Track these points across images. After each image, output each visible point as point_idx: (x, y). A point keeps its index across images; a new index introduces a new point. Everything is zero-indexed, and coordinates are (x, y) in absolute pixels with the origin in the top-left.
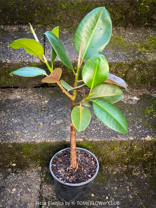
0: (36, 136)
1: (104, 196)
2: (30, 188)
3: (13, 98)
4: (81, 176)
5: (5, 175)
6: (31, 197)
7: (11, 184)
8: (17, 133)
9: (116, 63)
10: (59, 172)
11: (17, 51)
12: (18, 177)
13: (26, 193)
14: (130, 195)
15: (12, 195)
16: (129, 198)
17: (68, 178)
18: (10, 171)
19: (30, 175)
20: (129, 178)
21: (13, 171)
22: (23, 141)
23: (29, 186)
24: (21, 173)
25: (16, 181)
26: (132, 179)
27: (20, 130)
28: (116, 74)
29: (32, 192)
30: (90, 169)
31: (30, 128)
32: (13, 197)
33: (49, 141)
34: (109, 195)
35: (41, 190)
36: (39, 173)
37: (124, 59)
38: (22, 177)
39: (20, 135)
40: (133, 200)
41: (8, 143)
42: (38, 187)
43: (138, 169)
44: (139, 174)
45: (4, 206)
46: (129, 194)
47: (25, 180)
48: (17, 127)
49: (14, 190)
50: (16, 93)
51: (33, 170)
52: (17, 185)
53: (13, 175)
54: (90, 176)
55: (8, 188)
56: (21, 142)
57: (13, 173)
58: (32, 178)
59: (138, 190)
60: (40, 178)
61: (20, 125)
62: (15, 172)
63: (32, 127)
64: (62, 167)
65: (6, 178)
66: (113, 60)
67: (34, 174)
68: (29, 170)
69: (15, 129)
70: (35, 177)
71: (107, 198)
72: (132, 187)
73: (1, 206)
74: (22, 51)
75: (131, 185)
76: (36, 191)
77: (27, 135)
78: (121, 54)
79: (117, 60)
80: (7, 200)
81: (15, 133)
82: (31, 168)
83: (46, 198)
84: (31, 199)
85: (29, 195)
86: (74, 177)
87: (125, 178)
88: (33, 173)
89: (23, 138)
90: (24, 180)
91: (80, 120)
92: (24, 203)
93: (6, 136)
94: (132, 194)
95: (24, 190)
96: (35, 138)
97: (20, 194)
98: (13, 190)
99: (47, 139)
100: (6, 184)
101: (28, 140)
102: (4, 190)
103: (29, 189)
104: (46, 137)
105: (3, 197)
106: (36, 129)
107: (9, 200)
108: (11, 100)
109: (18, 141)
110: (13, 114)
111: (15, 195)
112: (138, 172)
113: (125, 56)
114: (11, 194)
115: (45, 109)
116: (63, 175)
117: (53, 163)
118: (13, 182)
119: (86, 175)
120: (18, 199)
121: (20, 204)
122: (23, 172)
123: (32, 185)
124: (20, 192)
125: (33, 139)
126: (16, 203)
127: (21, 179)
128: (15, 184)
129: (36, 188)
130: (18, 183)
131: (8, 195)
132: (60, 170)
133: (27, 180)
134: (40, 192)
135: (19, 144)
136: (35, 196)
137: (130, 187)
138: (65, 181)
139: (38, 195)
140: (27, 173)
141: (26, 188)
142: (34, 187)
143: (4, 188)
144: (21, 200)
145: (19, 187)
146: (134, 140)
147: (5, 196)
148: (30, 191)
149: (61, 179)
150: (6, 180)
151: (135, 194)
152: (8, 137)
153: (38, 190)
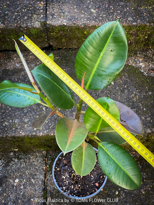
1: (113, 191)
2: (34, 179)
3: (12, 67)
4: (87, 185)
5: (7, 161)
6: (35, 190)
7: (14, 173)
8: (16, 122)
9: (136, 26)
10: (63, 179)
11: (12, 8)
12: (21, 164)
13: (30, 184)
14: (142, 190)
16: (141, 193)
17: (72, 187)
18: (13, 155)
19: (33, 162)
20: (142, 167)
21: (15, 155)
22: (23, 134)
23: (33, 176)
24: (24, 159)
25: (19, 169)
26: (146, 169)
27: (20, 117)
28: (137, 38)
29: (36, 184)
30: (98, 175)
31: (31, 114)
32: (16, 190)
33: (52, 134)
34: (120, 189)
35: (46, 179)
36: (43, 159)
37: (147, 19)
38: (26, 164)
39: (19, 125)
40: (145, 196)
41: (6, 137)
42: (42, 177)
45: (6, 201)
46: (141, 188)
47: (29, 168)
48: (16, 114)
49: (17, 181)
50: (15, 59)
51: (37, 154)
52: (21, 175)
53: (16, 161)
54: (97, 184)
55: (10, 178)
56: (21, 135)
57: (15, 158)
58: (36, 166)
59: (152, 183)
60: (45, 166)
61: (19, 111)
63: (34, 113)
64: (66, 171)
65: (9, 165)
66: (134, 22)
67: (38, 161)
68: (33, 155)
69: (14, 116)
70: (40, 165)
71: (117, 193)
72: (145, 179)
73: (3, 202)
74: (18, 7)
75: (144, 177)
76: (40, 182)
77: (27, 125)
78: (145, 9)
79: (139, 21)
80: (10, 194)
81: (14, 122)
82: (35, 152)
83: (51, 192)
84: (35, 194)
85: (33, 187)
86: (79, 186)
88: (37, 159)
89: (23, 130)
90: (27, 168)
91: (83, 162)
92: (27, 198)
93: (4, 126)
94: (144, 188)
95: (27, 181)
97: (23, 186)
98: (15, 181)
99: (50, 131)
100: (8, 173)
101: (29, 133)
102: (7, 181)
103: (32, 180)
104: (49, 129)
105: (5, 189)
106: (37, 116)
108: (8, 70)
109: (17, 135)
111: (18, 188)
113: (149, 14)
114: (13, 186)
116: (67, 182)
117: (56, 166)
118: (16, 170)
119: (93, 183)
120: (21, 192)
121: (23, 198)
122: (26, 158)
123: (36, 174)
124: (24, 183)
125: (35, 131)
126: (19, 198)
127: (24, 167)
128: (18, 174)
129: (40, 179)
130: (21, 172)
131: (11, 187)
132: (64, 176)
133: (31, 168)
134: (45, 183)
135: (18, 137)
136: (39, 189)
137: (143, 179)
138: (69, 192)
139: (43, 187)
140: (30, 159)
141: (30, 178)
142: (38, 177)
143: (6, 178)
144: (24, 193)
145: (22, 178)
146: (151, 133)
147: (7, 189)
148: (34, 183)
149: (64, 189)
150: (8, 168)
151: (148, 189)
152: (6, 129)
153: (42, 181)
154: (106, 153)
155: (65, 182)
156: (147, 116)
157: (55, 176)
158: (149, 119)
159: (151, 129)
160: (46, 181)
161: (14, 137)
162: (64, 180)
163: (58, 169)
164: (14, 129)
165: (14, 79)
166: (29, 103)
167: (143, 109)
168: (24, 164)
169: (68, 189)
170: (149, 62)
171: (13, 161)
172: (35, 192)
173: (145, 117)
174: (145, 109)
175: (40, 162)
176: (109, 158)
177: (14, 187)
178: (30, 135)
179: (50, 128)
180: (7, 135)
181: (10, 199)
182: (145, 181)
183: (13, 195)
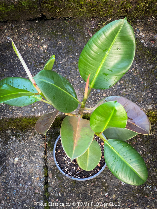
0: (35, 108)
2: (34, 156)
3: (3, 41)
5: (5, 139)
6: (36, 167)
7: (13, 151)
10: (65, 160)
12: (19, 142)
13: (30, 162)
15: (15, 166)
17: (74, 169)
18: (10, 133)
19: (32, 139)
21: (13, 133)
22: (21, 115)
23: (33, 153)
24: (22, 136)
25: (17, 146)
26: (146, 142)
29: (36, 162)
32: (17, 168)
35: (46, 156)
38: (24, 142)
41: (3, 119)
42: (42, 154)
43: (155, 127)
44: (155, 134)
45: (7, 180)
47: (28, 146)
49: (17, 159)
51: (36, 131)
52: (20, 153)
53: (14, 139)
54: (99, 165)
55: (10, 157)
56: (18, 117)
57: (13, 136)
58: (35, 143)
59: (153, 155)
60: (44, 142)
62: (16, 136)
65: (7, 144)
67: (36, 138)
68: (31, 132)
70: (39, 142)
72: (145, 152)
73: (4, 181)
75: (144, 150)
76: (41, 160)
80: (10, 172)
82: (34, 129)
83: (52, 169)
84: (36, 171)
85: (33, 165)
87: (138, 140)
88: (35, 136)
90: (26, 146)
92: (29, 176)
95: (27, 159)
96: (35, 110)
97: (24, 164)
98: (15, 160)
100: (7, 152)
101: (27, 114)
102: (6, 160)
103: (32, 158)
104: (47, 108)
105: (5, 168)
107: (12, 172)
109: (14, 117)
110: (4, 70)
111: (18, 166)
112: (154, 132)
114: (13, 164)
115: (44, 60)
116: (69, 163)
117: (57, 147)
118: (15, 148)
120: (21, 171)
121: (24, 176)
122: (24, 135)
123: (35, 152)
124: (24, 161)
125: (32, 112)
126: (20, 176)
127: (23, 145)
128: (17, 152)
129: (40, 156)
130: (20, 150)
131: (11, 166)
132: (65, 157)
133: (30, 146)
134: (45, 160)
135: (16, 119)
136: (40, 166)
137: (144, 153)
138: (71, 173)
139: (43, 165)
140: (29, 136)
141: (29, 156)
142: (38, 154)
143: (5, 157)
144: (25, 171)
145: (22, 156)
146: (152, 109)
147: (7, 168)
148: (34, 161)
149: (66, 170)
150: (6, 147)
151: (148, 162)
152: (3, 111)
153: (42, 158)
154: (112, 151)
155: (66, 163)
156: (148, 91)
157: (56, 158)
158: (150, 95)
159: (152, 106)
160: (46, 158)
161: (12, 119)
162: (66, 162)
163: (59, 151)
164: (10, 110)
165: (7, 55)
166: (30, 102)
167: (144, 84)
168: (23, 142)
169: (70, 170)
170: (150, 31)
171: (11, 139)
172: (36, 169)
173: (146, 93)
174: (146, 84)
175: (39, 139)
176: (116, 156)
177: (14, 166)
178: (28, 116)
179: (49, 108)
180: (4, 117)
181: (11, 177)
182: (145, 154)
183: (14, 174)
